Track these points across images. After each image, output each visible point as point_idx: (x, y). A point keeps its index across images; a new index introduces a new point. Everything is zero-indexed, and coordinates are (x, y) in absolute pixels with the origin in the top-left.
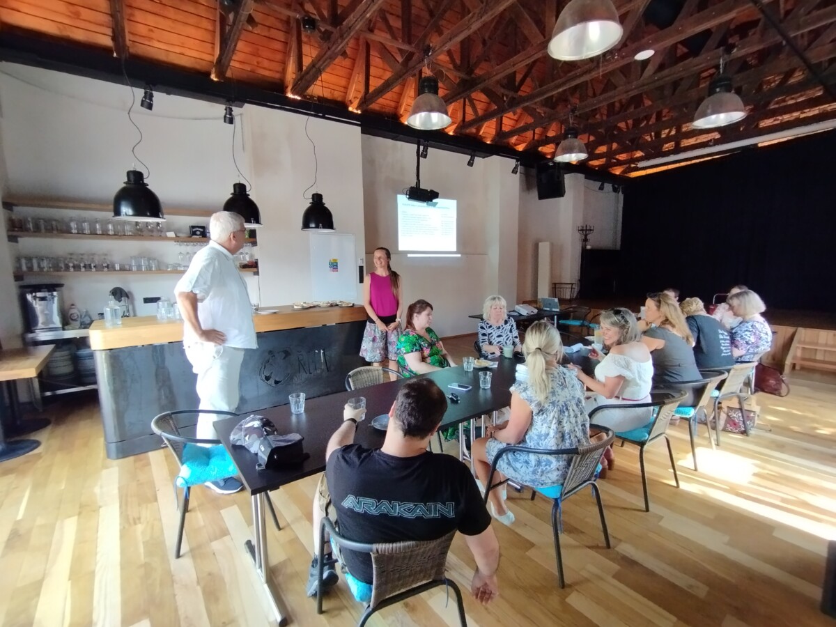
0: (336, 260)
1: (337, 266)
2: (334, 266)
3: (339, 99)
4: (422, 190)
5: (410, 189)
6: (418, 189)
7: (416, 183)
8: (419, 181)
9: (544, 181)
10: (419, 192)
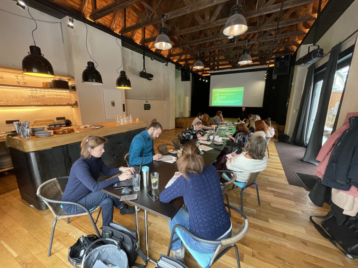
0: (113, 101)
1: (114, 104)
2: (113, 104)
3: (108, 26)
4: (147, 73)
5: (141, 72)
6: (145, 73)
7: (143, 70)
8: (145, 69)
9: (184, 75)
10: (146, 74)
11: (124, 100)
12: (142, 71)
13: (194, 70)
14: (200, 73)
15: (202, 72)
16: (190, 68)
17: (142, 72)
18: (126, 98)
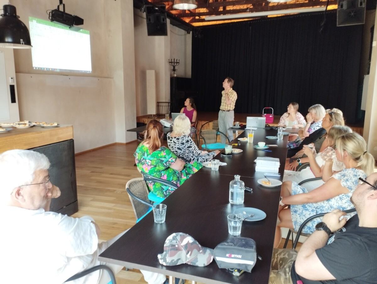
4: (67, 14)
5: (53, 11)
6: (64, 13)
7: (58, 7)
8: (64, 5)
9: (152, 21)
10: (65, 15)
11: (13, 74)
12: (56, 8)
13: (173, 12)
14: (187, 20)
15: (191, 18)
16: (167, 7)
17: (55, 10)
18: (17, 72)
